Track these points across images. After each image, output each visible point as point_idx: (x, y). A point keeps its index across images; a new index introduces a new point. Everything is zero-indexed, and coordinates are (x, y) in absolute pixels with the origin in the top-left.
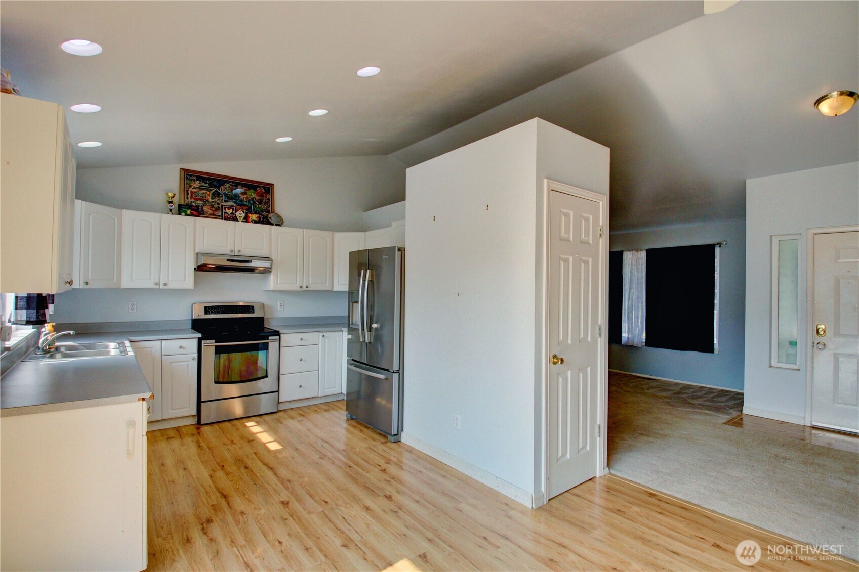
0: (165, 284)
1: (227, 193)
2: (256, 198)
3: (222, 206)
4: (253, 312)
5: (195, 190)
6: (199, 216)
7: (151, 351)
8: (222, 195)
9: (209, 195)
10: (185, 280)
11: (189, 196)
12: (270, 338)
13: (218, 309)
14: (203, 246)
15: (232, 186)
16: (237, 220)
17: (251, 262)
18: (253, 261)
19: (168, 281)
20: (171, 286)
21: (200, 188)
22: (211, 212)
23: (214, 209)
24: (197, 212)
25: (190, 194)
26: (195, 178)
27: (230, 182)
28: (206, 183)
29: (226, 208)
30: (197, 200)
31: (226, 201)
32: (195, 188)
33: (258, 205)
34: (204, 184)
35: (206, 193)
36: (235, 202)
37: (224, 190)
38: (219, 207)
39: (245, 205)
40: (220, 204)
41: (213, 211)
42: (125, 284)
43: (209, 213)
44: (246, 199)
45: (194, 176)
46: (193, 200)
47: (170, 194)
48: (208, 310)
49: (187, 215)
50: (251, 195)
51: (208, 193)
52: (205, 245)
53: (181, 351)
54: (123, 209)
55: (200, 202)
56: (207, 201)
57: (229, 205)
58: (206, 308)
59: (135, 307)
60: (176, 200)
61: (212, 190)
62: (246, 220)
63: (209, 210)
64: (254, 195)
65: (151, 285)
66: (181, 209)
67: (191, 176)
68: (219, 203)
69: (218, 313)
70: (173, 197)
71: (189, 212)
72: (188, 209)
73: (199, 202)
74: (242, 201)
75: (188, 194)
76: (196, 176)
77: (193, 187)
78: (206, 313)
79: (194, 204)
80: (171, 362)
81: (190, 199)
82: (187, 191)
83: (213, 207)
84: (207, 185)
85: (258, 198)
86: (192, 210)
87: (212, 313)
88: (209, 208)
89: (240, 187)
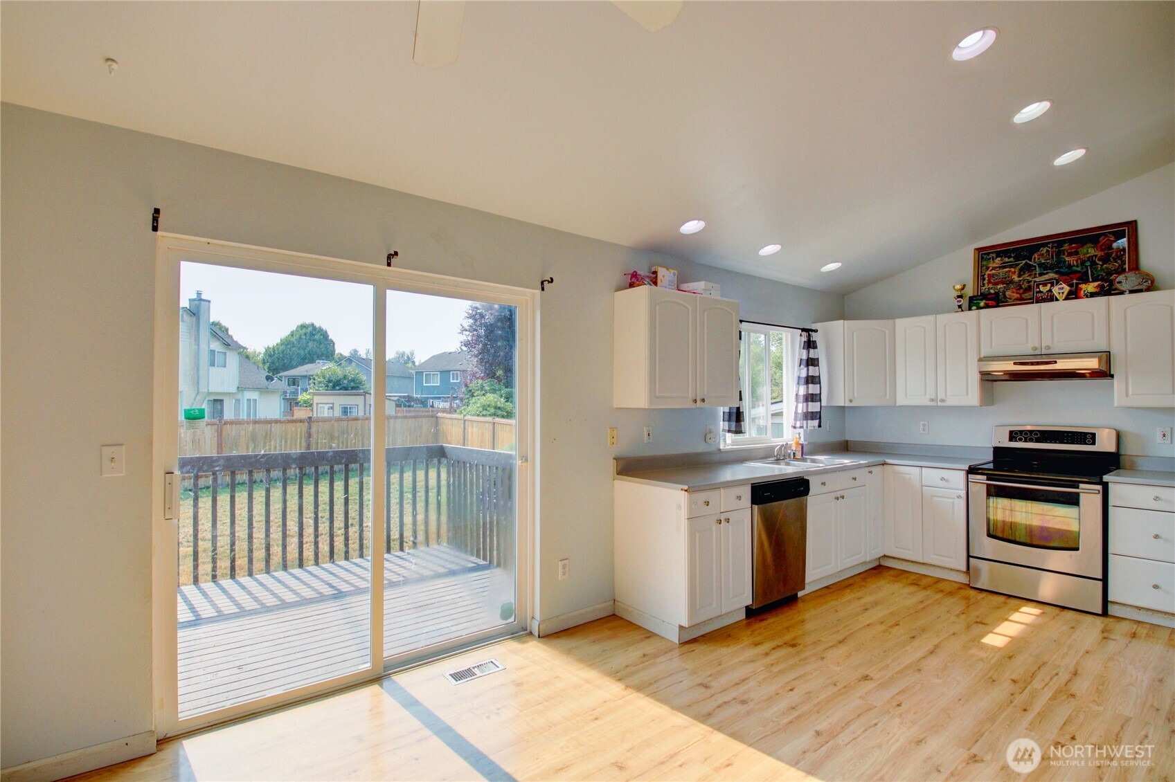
0: (942, 401)
1: (1043, 261)
2: (1096, 256)
3: (1035, 282)
4: (1094, 443)
5: (993, 272)
6: (998, 306)
8: (1035, 266)
9: (1014, 273)
10: (967, 394)
11: (986, 282)
13: (1031, 435)
14: (991, 346)
15: (1052, 248)
16: (1057, 300)
17: (1056, 362)
18: (1058, 361)
19: (946, 396)
20: (950, 402)
21: (1000, 267)
22: (1018, 296)
23: (1022, 291)
24: (996, 301)
25: (987, 279)
26: (994, 255)
27: (1049, 243)
28: (1009, 257)
29: (1040, 284)
30: (997, 284)
31: (1041, 275)
32: (994, 269)
33: (1102, 265)
34: (1007, 260)
35: (1010, 271)
36: (1056, 273)
37: (1039, 259)
38: (1030, 287)
39: (1077, 272)
40: (1031, 281)
41: (1020, 294)
42: (901, 401)
43: (1014, 299)
44: (1077, 261)
45: (992, 253)
46: (990, 286)
47: (958, 287)
48: (1013, 436)
49: (979, 308)
50: (1088, 253)
51: (1013, 270)
52: (994, 345)
53: (943, 484)
54: (895, 318)
55: (1002, 286)
56: (1012, 282)
57: (1043, 280)
58: (1011, 432)
59: (926, 428)
60: (970, 292)
61: (1020, 264)
62: (1073, 295)
63: (1014, 294)
64: (1092, 252)
65: (926, 402)
66: (973, 303)
67: (988, 254)
68: (1030, 279)
69: (1031, 440)
70: (963, 289)
71: (982, 304)
72: (982, 300)
73: (999, 287)
74: (1070, 266)
75: (984, 279)
76: (996, 252)
77: (991, 268)
78: (1011, 440)
79: (992, 291)
80: (932, 496)
81: (986, 285)
82: (983, 276)
83: (1021, 288)
84: (1012, 259)
85: (1099, 254)
86: (988, 300)
87: (1020, 440)
88: (1014, 291)
89: (1066, 246)
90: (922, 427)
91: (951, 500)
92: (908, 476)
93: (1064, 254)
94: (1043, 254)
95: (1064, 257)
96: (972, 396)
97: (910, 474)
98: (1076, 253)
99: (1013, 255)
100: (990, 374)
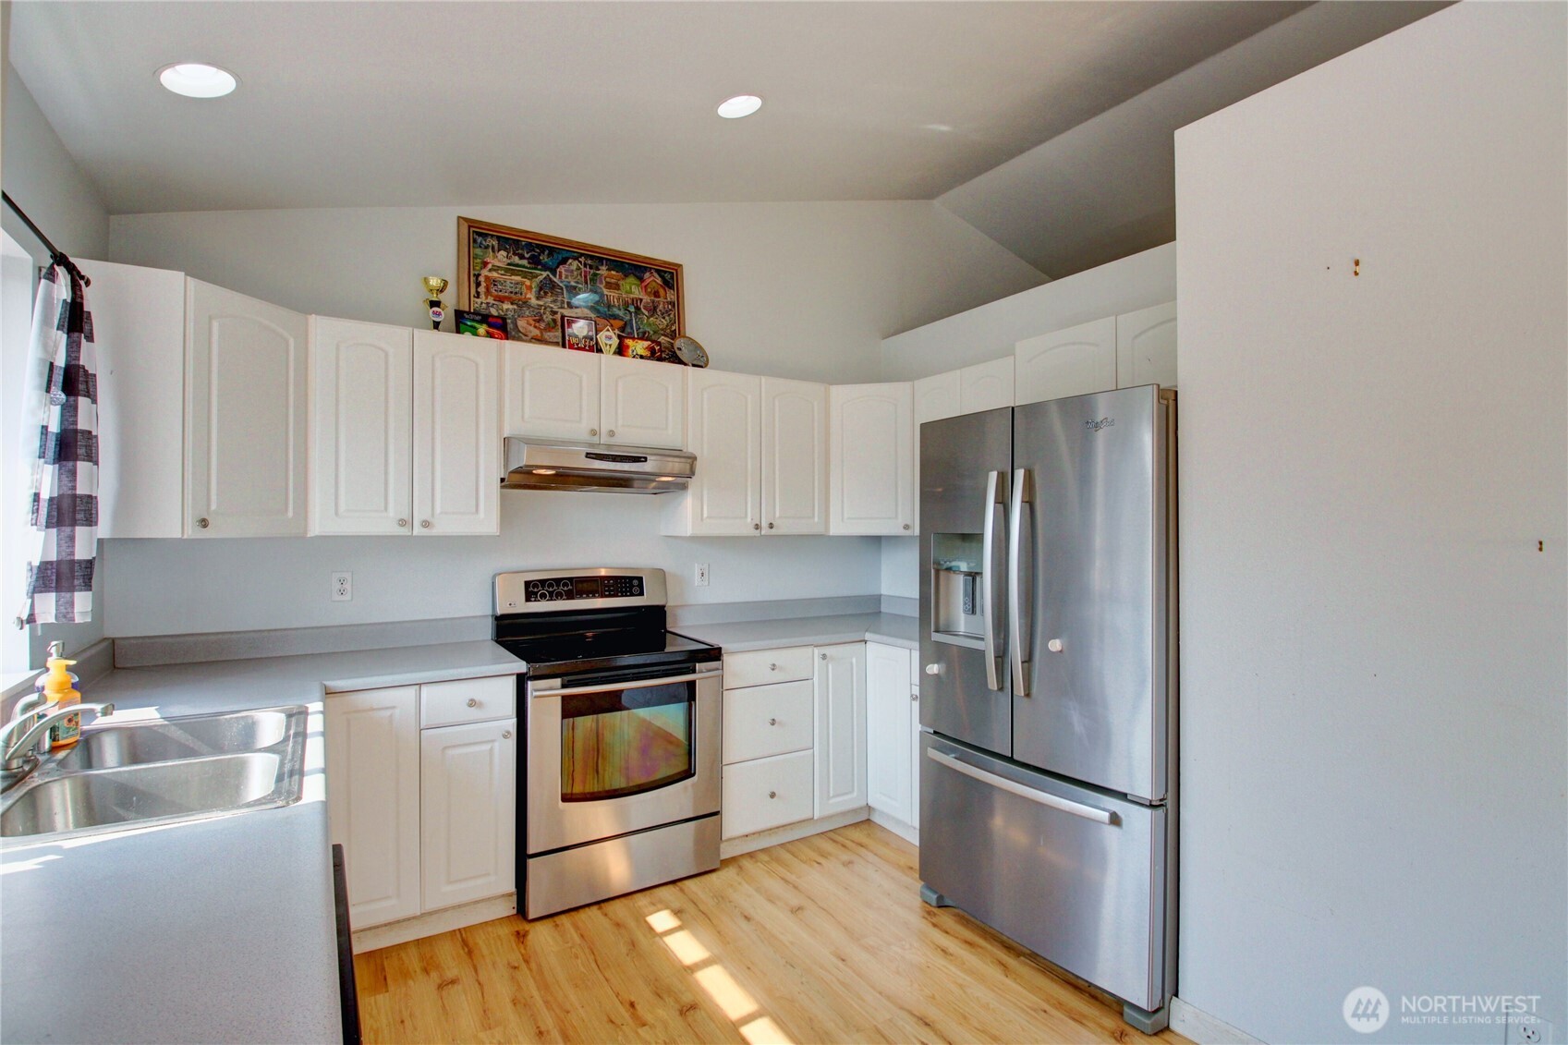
0: (426, 524)
2: (641, 300)
3: (563, 317)
4: (641, 594)
5: (495, 274)
6: (505, 338)
7: (391, 716)
8: (561, 288)
9: (530, 288)
10: (474, 513)
11: (482, 289)
12: (698, 666)
13: (558, 586)
14: (523, 417)
15: (585, 265)
16: (600, 351)
17: (646, 460)
18: (648, 458)
19: (433, 515)
20: (443, 527)
21: (507, 270)
22: (537, 332)
23: (542, 325)
24: (501, 328)
25: (483, 284)
26: (495, 243)
27: (582, 255)
28: (522, 257)
30: (501, 300)
32: (495, 269)
33: (648, 318)
34: (516, 259)
35: (523, 283)
37: (566, 277)
38: (554, 321)
39: (615, 317)
40: (556, 312)
41: (541, 330)
42: (319, 524)
43: (531, 335)
44: (618, 300)
45: (492, 237)
46: (490, 300)
47: (434, 282)
48: (533, 590)
49: (475, 335)
50: (631, 293)
51: (528, 283)
52: (526, 416)
53: (474, 713)
54: (308, 312)
55: (510, 307)
56: (526, 303)
57: (575, 315)
58: (527, 584)
59: (348, 586)
60: (450, 300)
61: (537, 275)
62: (621, 351)
63: (532, 328)
64: (637, 292)
65: (386, 526)
66: (462, 321)
67: (484, 236)
68: (555, 309)
69: (559, 596)
70: (441, 291)
71: (482, 331)
72: (481, 322)
73: (506, 306)
75: (478, 284)
76: (498, 238)
78: (528, 599)
79: (494, 312)
80: (445, 748)
81: (483, 296)
82: (477, 276)
83: (541, 319)
84: (525, 262)
85: (646, 299)
86: (490, 325)
87: (543, 596)
88: (533, 323)
89: (603, 271)
92: (385, 713)
93: (601, 283)
94: (572, 271)
95: (602, 286)
96: (487, 514)
97: (394, 707)
98: (617, 287)
99: (527, 256)
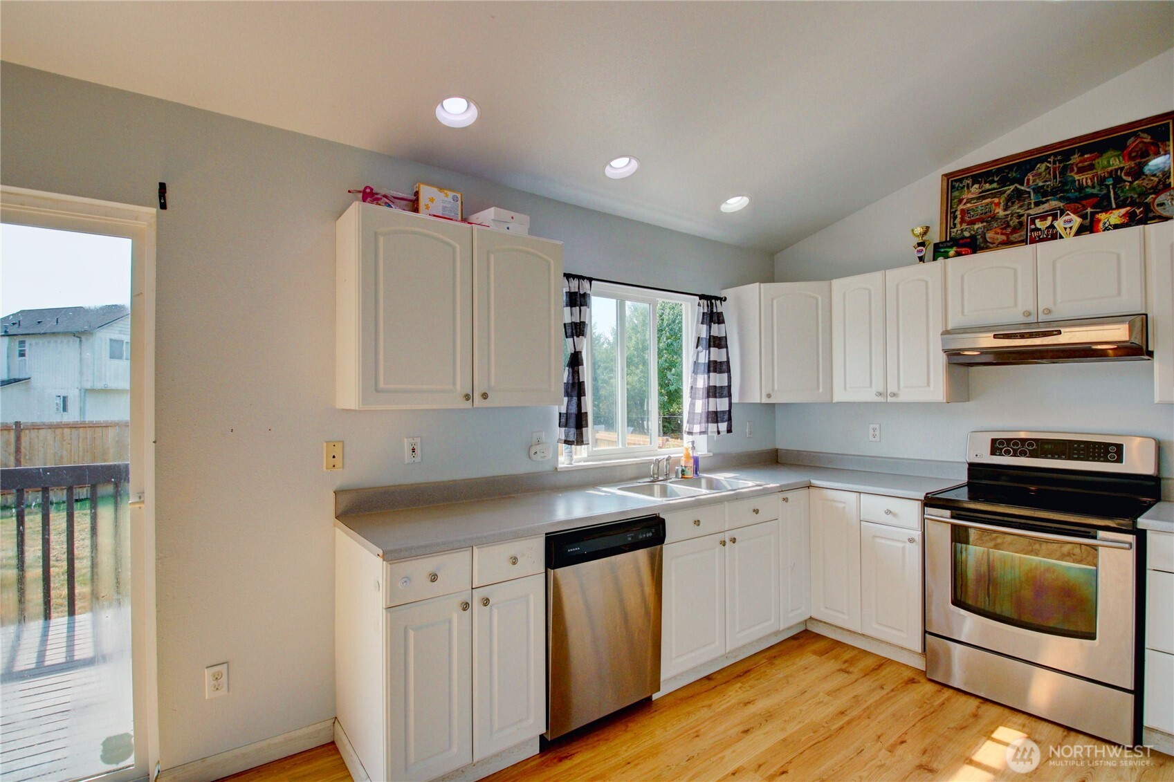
0: (894, 395)
1: (1041, 184)
2: (1122, 168)
3: (1029, 215)
4: (1121, 461)
5: (969, 205)
6: (974, 252)
8: (1029, 193)
9: (998, 205)
10: (928, 385)
11: (957, 221)
13: (1023, 445)
14: (963, 313)
15: (1054, 163)
16: (1061, 237)
17: (1059, 333)
18: (1062, 330)
19: (899, 388)
20: (904, 397)
21: (978, 198)
22: (1004, 237)
23: (1009, 230)
24: (971, 245)
25: (959, 216)
26: (969, 182)
27: (1049, 156)
28: (991, 182)
29: (1036, 218)
30: (973, 223)
31: (1037, 204)
32: (969, 201)
33: (1131, 182)
34: (987, 186)
35: (992, 203)
36: (1060, 199)
37: (1034, 181)
38: (1021, 223)
39: (1092, 196)
40: (1023, 215)
41: (1007, 235)
42: (839, 396)
43: (997, 242)
44: (1092, 179)
45: (967, 178)
46: (964, 226)
47: (919, 230)
48: (997, 446)
49: (947, 257)
50: (1109, 165)
51: (996, 200)
52: (966, 310)
53: (889, 519)
54: (832, 279)
55: (980, 225)
56: (994, 218)
57: (1042, 211)
58: (994, 441)
59: (877, 433)
60: (935, 236)
61: (1005, 191)
62: (1088, 227)
63: (999, 236)
64: (1116, 162)
65: (869, 396)
66: (939, 251)
67: (960, 180)
68: (1021, 211)
69: (1023, 454)
70: (925, 233)
71: (952, 252)
72: (951, 247)
73: (976, 227)
74: (1081, 188)
75: (955, 218)
76: (972, 176)
77: (965, 201)
78: (993, 453)
79: (967, 234)
80: (874, 536)
81: (958, 226)
82: (954, 212)
83: (1008, 226)
84: (995, 185)
85: (1127, 164)
86: (959, 246)
87: (1007, 452)
88: (999, 231)
89: (1075, 159)
90: (871, 432)
91: (901, 545)
92: (841, 505)
93: (1072, 170)
94: (1040, 174)
95: (1072, 174)
96: (936, 387)
97: (845, 503)
98: (1091, 167)
99: (996, 179)
100: (959, 354)
